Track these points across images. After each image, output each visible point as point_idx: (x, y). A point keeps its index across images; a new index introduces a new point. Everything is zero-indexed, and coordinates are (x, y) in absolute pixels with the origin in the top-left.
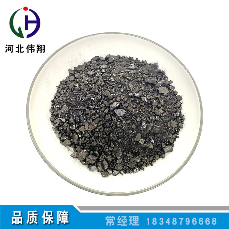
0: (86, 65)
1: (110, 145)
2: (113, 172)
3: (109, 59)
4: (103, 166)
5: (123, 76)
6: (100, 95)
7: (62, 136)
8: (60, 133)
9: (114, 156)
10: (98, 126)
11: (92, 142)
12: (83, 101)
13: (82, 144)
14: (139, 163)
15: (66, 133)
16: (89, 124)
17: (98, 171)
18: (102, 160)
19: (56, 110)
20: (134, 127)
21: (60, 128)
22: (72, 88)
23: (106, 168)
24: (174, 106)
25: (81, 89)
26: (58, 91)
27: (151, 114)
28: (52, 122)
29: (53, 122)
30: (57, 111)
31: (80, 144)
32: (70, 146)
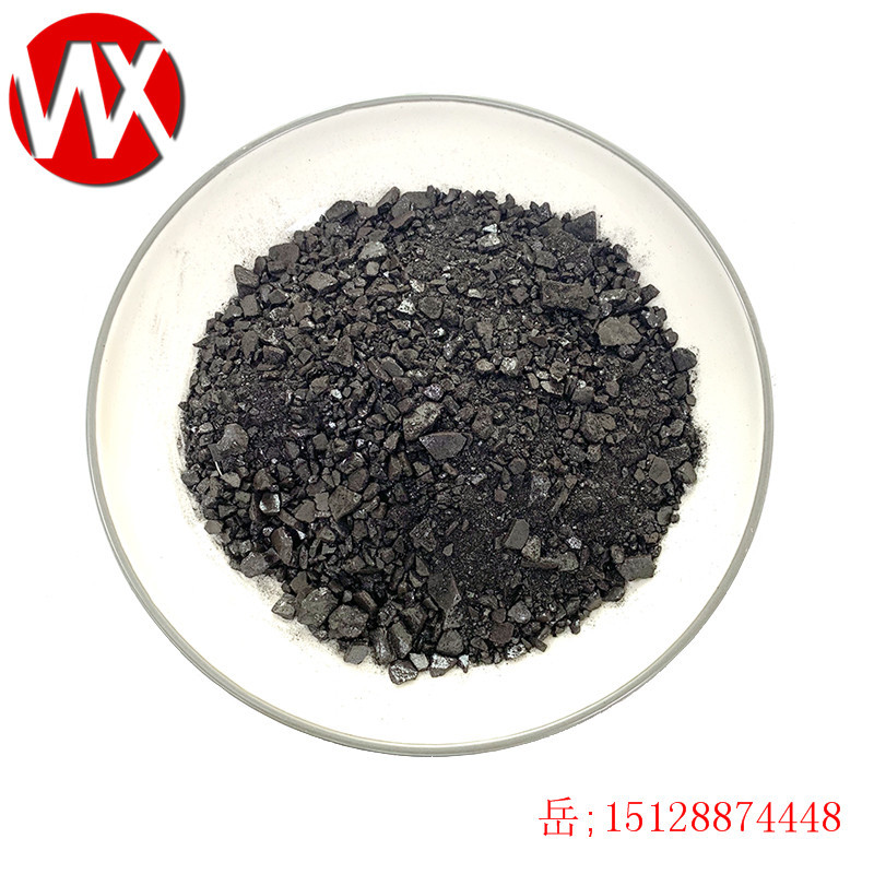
0: (304, 243)
1: (413, 567)
2: (430, 660)
3: (395, 212)
4: (393, 645)
5: (453, 290)
6: (364, 379)
7: (233, 538)
8: (223, 531)
9: (433, 605)
10: (362, 501)
11: (347, 557)
12: (299, 403)
13: (309, 566)
14: (524, 625)
15: (246, 526)
16: (331, 491)
17: (378, 661)
18: (387, 623)
19: (202, 443)
20: (500, 495)
21: (224, 511)
22: (252, 354)
23: (405, 648)
24: (664, 397)
25: (289, 353)
26: (204, 365)
27: (566, 439)
28: (190, 487)
29: (195, 490)
30: (205, 447)
31: (304, 567)
32: (267, 573)
